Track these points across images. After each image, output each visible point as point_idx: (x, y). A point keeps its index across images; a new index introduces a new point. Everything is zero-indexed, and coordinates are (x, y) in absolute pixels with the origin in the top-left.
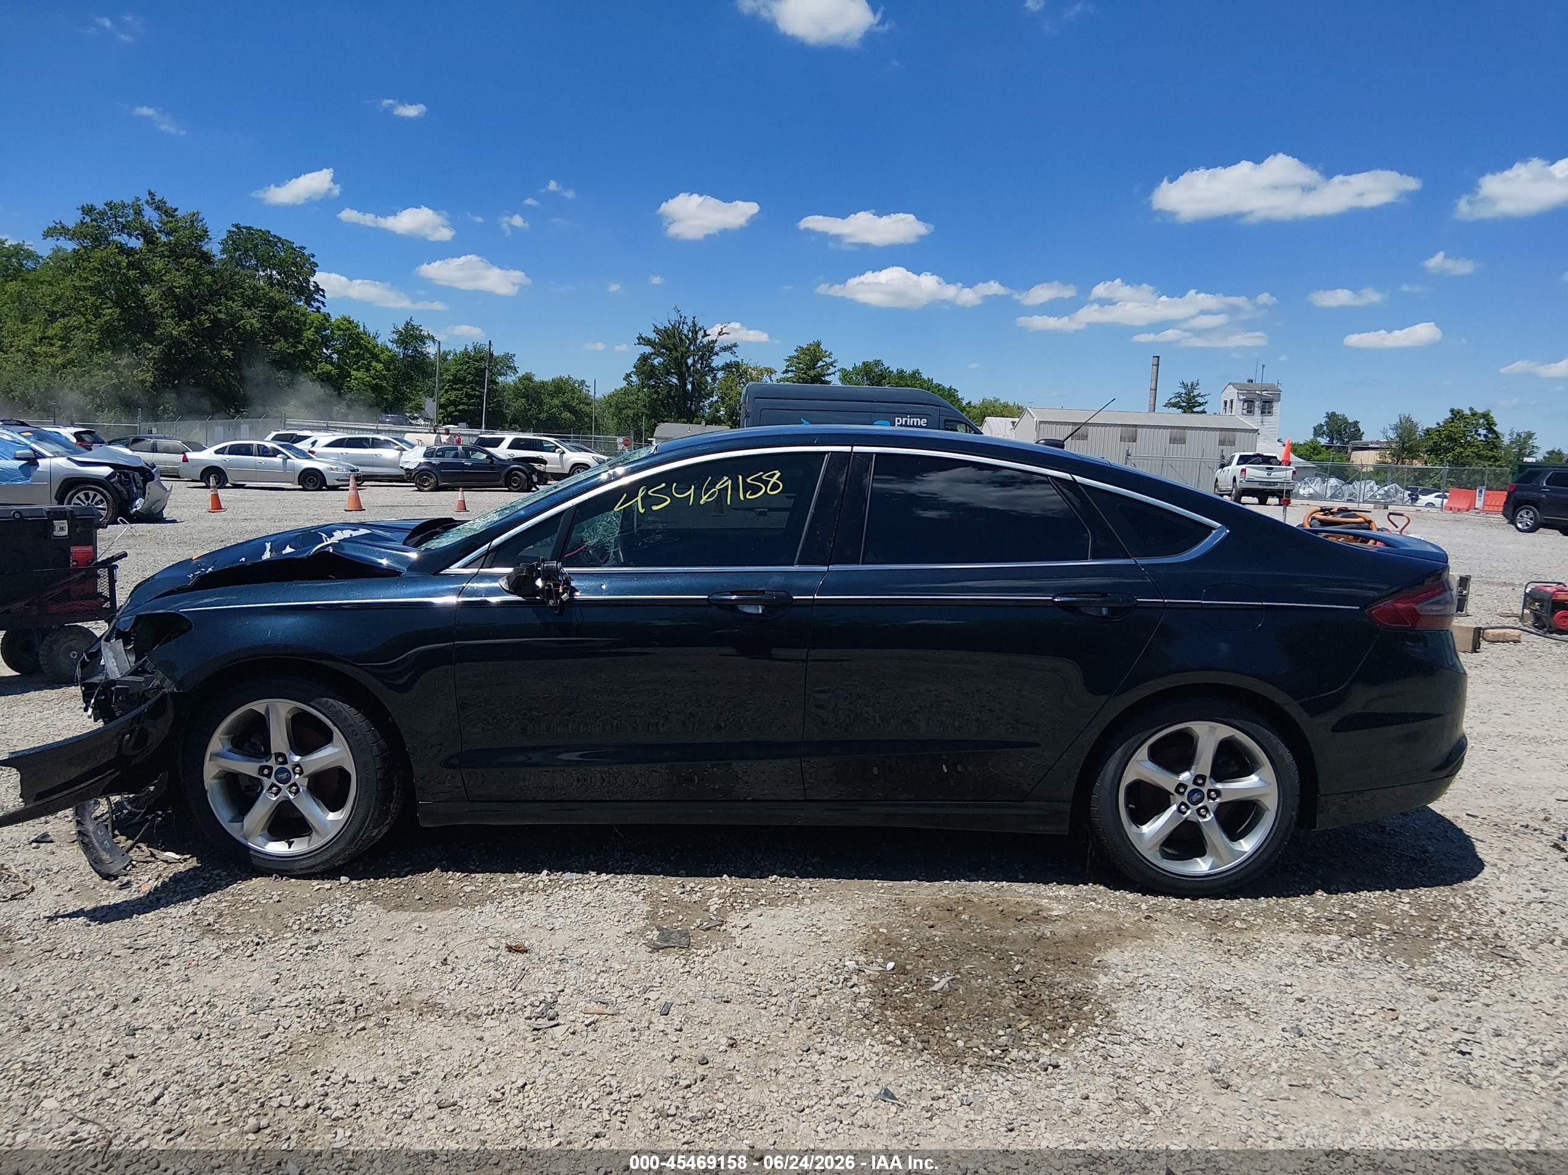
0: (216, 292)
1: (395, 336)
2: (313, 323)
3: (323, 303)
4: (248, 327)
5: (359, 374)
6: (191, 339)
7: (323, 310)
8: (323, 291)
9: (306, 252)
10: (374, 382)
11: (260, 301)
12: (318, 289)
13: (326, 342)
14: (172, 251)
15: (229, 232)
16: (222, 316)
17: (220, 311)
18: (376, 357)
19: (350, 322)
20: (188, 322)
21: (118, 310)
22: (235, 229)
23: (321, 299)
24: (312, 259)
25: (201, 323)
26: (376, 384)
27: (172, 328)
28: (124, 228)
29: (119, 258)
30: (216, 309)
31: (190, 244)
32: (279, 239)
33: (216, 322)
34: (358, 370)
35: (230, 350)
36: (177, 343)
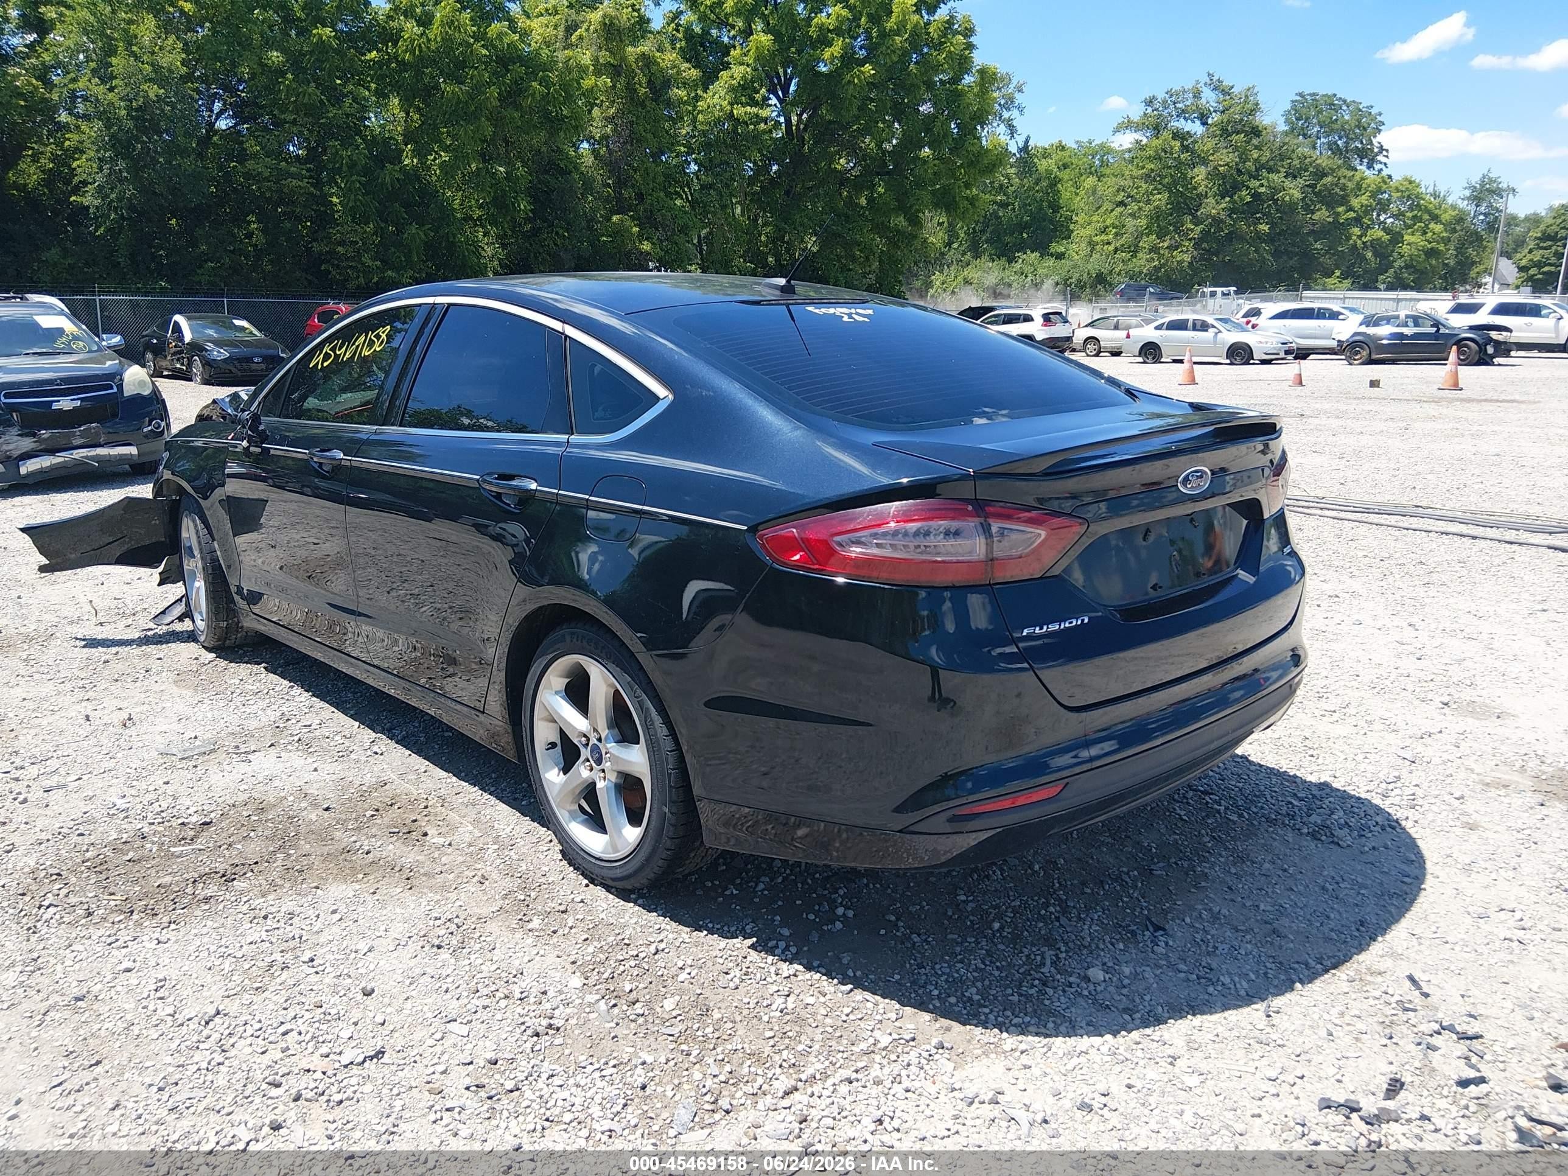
0: (1263, 166)
1: (1468, 193)
2: (1369, 186)
3: (1385, 164)
4: (1287, 199)
5: (1412, 239)
6: (1229, 216)
7: (1385, 173)
8: (1387, 151)
9: (1374, 111)
10: (1429, 246)
11: (1306, 170)
12: (1381, 149)
13: (1383, 207)
14: (1224, 130)
15: (1293, 101)
16: (1262, 190)
17: (1262, 185)
18: (1435, 218)
19: (1411, 182)
20: (1228, 199)
21: (1167, 195)
22: (1298, 98)
23: (1384, 160)
24: (1379, 118)
25: (1242, 199)
26: (1432, 249)
27: (1213, 207)
28: (1182, 113)
29: (1173, 143)
30: (1258, 183)
31: (1242, 120)
32: (1345, 101)
33: (1256, 196)
34: (1413, 234)
35: (1267, 224)
36: (1217, 221)
